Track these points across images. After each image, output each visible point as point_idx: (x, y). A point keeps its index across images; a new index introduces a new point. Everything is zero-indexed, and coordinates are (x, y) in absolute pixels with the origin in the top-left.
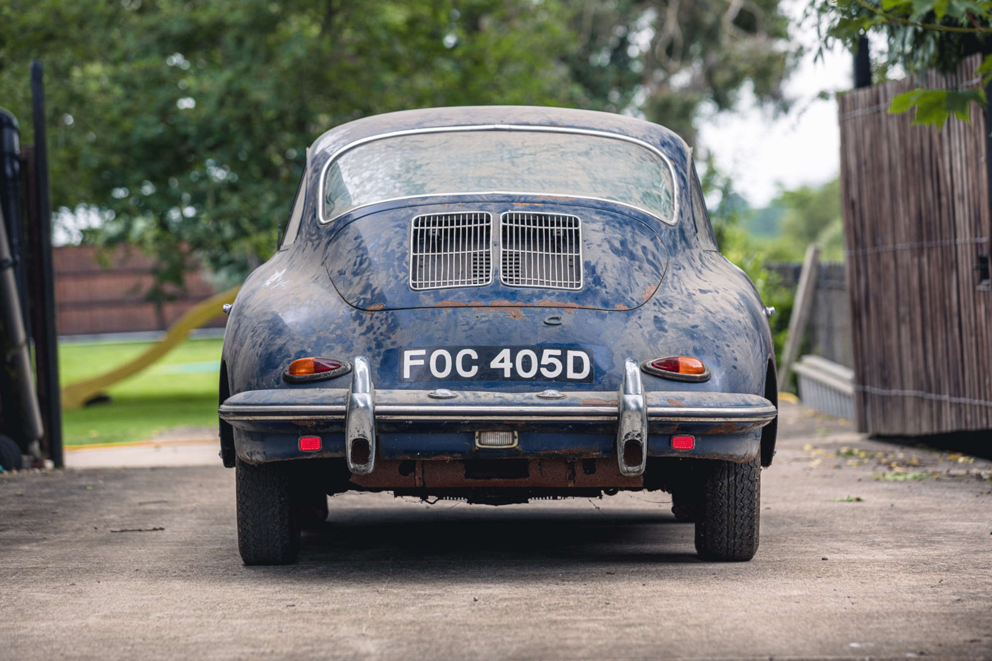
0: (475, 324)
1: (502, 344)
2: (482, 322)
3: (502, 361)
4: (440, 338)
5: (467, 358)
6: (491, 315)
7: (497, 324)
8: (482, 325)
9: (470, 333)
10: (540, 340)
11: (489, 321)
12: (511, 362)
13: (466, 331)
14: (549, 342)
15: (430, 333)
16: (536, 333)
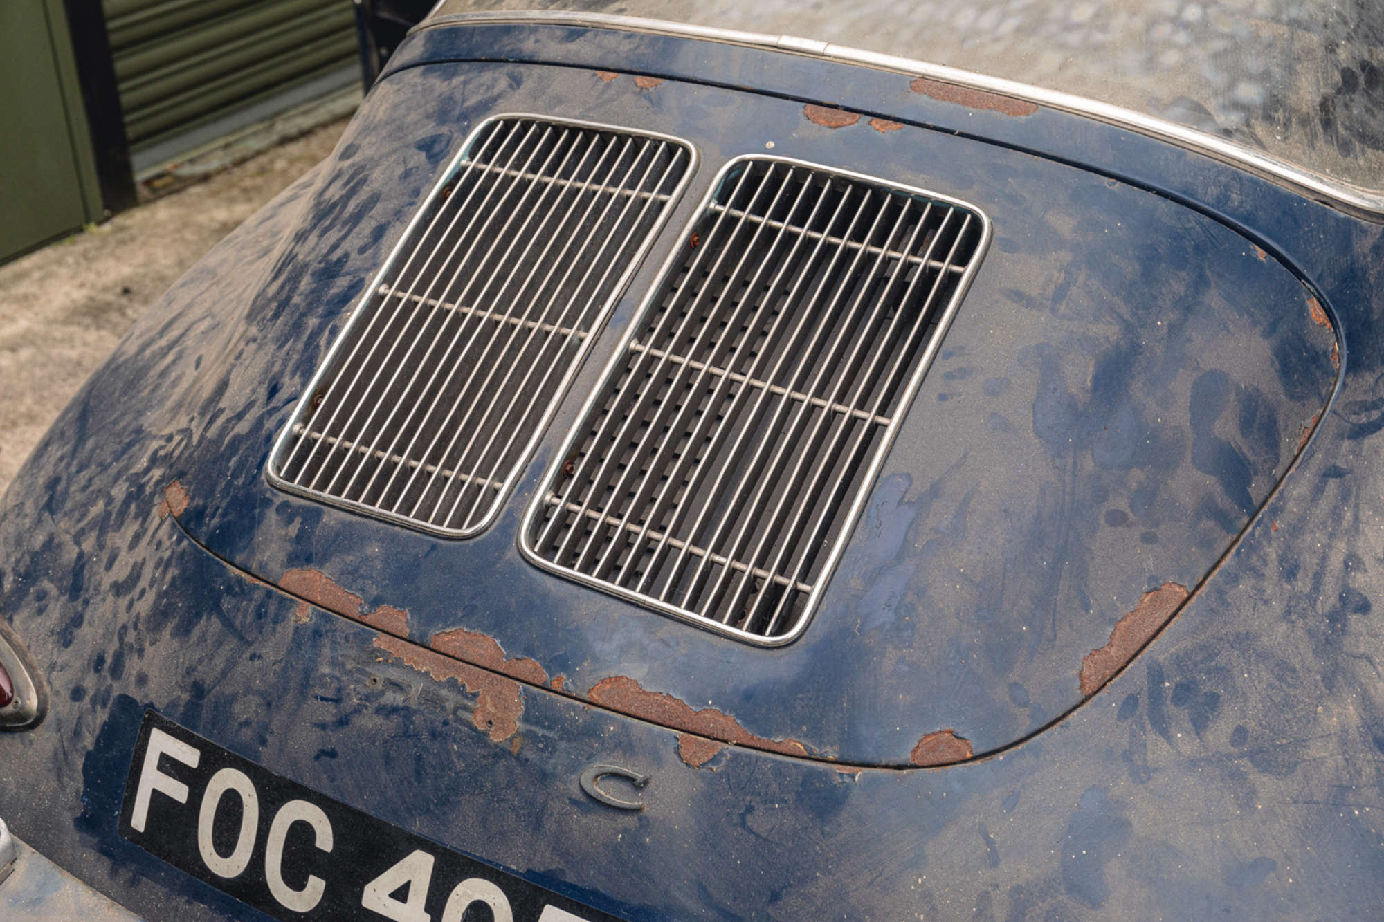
0: (357, 711)
1: (418, 827)
2: (380, 710)
3: (401, 894)
4: (247, 723)
5: (301, 833)
6: (418, 687)
7: (425, 736)
8: (379, 720)
9: (334, 739)
10: (544, 860)
11: (405, 712)
12: (427, 910)
13: (323, 726)
14: (571, 878)
15: (228, 690)
16: (538, 826)
